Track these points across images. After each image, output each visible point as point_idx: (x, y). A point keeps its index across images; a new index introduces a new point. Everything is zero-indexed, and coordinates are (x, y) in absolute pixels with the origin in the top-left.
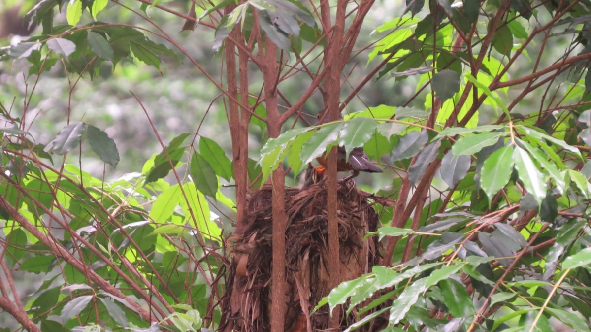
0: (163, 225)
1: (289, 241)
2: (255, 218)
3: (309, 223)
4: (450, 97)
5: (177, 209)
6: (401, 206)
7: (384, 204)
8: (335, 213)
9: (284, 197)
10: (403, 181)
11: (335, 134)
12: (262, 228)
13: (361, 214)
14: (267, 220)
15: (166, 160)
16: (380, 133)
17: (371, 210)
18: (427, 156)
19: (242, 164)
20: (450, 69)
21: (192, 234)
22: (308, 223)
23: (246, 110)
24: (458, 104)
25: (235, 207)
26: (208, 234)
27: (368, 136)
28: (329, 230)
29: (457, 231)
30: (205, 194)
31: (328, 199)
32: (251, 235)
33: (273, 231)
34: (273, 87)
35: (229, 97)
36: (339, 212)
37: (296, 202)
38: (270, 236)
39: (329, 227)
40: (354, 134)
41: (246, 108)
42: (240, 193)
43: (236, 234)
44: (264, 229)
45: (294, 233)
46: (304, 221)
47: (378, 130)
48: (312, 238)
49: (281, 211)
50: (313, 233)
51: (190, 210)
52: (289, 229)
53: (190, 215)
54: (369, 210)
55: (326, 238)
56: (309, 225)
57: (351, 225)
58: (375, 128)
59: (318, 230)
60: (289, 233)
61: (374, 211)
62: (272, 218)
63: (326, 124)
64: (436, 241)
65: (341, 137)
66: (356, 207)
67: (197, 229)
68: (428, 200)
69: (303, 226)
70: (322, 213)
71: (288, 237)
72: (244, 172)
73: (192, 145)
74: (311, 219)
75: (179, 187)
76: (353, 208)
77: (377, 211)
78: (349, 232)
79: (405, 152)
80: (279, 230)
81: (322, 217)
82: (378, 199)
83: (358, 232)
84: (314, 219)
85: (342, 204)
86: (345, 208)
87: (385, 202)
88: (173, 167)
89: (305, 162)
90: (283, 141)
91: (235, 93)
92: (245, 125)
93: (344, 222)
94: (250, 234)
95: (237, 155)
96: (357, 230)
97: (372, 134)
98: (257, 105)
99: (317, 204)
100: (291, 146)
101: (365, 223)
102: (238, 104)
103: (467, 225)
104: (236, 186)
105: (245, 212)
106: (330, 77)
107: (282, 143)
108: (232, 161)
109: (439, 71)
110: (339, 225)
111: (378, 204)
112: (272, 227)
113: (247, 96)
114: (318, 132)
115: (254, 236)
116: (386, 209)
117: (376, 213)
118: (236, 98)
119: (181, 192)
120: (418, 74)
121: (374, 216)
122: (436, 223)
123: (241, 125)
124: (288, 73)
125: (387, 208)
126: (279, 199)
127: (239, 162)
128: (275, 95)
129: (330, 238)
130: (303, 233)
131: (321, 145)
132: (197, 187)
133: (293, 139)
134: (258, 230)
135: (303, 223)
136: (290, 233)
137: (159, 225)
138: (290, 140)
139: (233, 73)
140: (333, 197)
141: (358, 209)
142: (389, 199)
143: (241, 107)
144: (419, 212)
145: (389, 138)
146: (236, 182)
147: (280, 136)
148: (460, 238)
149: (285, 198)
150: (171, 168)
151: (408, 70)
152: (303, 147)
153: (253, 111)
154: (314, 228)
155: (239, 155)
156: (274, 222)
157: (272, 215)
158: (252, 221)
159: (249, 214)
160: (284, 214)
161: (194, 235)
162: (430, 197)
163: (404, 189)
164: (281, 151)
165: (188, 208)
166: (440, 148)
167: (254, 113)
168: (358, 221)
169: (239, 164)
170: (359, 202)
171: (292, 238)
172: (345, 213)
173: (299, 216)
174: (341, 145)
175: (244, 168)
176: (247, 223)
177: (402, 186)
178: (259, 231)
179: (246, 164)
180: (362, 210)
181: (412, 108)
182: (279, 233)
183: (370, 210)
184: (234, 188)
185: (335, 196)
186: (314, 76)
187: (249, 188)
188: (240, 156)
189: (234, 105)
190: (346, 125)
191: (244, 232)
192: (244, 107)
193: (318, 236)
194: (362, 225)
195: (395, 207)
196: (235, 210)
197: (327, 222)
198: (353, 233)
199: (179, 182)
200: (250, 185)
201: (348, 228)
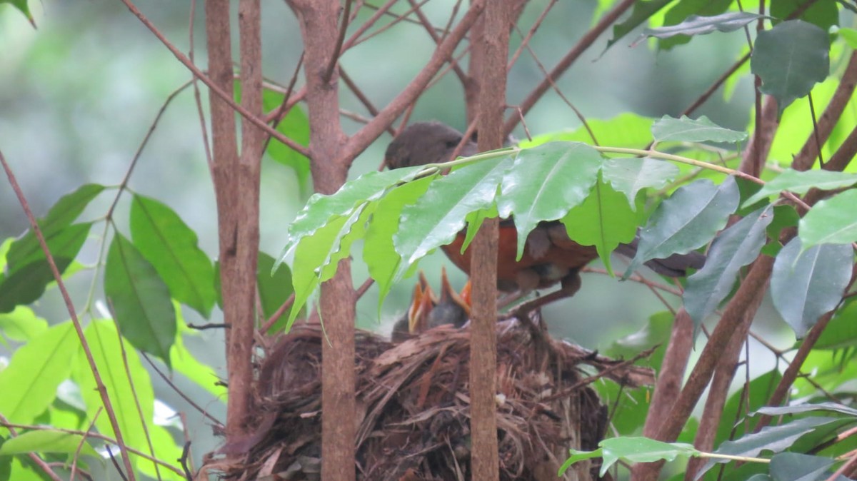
0: (26, 429)
1: (366, 475)
2: (276, 413)
3: (420, 426)
4: (801, 96)
5: (65, 390)
6: (670, 387)
7: (625, 381)
8: (490, 402)
9: (353, 357)
10: (677, 321)
11: (489, 185)
12: (292, 441)
13: (561, 405)
14: (306, 419)
15: (39, 255)
16: (609, 184)
17: (586, 394)
18: (735, 250)
19: (243, 268)
20: (805, 19)
21: (106, 455)
22: (417, 428)
23: (254, 123)
24: (825, 116)
25: (223, 384)
26: (149, 454)
27: (577, 193)
28: (474, 449)
29: (813, 451)
30: (143, 350)
31: (470, 365)
32: (265, 460)
33: (325, 448)
34: (327, 61)
35: (210, 87)
36: (501, 398)
37: (386, 371)
38: (315, 461)
39: (474, 440)
40: (538, 186)
41: (254, 118)
42: (237, 345)
43: (223, 456)
44: (300, 443)
45: (380, 453)
46: (408, 422)
47: (606, 177)
48: (427, 467)
49: (346, 396)
50: (430, 456)
51: (102, 389)
52: (366, 442)
53: (100, 403)
54: (582, 395)
55: (464, 469)
56: (419, 433)
57: (533, 433)
58: (596, 170)
59: (445, 448)
60: (365, 455)
61: (595, 399)
62: (320, 413)
63: (466, 159)
64: (757, 475)
65: (504, 192)
66: (547, 386)
67: (120, 443)
68: (741, 371)
69: (406, 435)
70: (457, 402)
71: (363, 466)
72: (247, 288)
73: (109, 218)
74: (425, 416)
75: (74, 331)
76: (538, 389)
77: (605, 399)
78: (527, 452)
79: (677, 236)
80: (339, 446)
81: (455, 411)
82: (607, 367)
83: (551, 455)
84: (432, 418)
85: (509, 379)
86: (518, 390)
87: (627, 375)
88: (57, 273)
89: (408, 257)
90: (348, 201)
91: (226, 77)
92: (252, 163)
93: (515, 426)
94: (261, 456)
95: (229, 245)
96: (549, 448)
97: (588, 186)
98: (285, 109)
99: (443, 377)
100: (371, 218)
101: (569, 429)
102: (235, 108)
103: (841, 436)
104: (226, 326)
105: (249, 397)
106: (482, 37)
107: (348, 207)
108: (216, 259)
109: (774, 23)
110: (501, 434)
111: (609, 379)
112: (319, 439)
113: (259, 86)
114: (444, 178)
115: (272, 461)
116: (628, 391)
117: (601, 403)
118: (231, 91)
119: (78, 341)
120: (717, 33)
121: (597, 412)
122: (762, 433)
123: (242, 162)
124: (369, 25)
125: (631, 389)
126: (340, 362)
127: (234, 263)
128: (331, 83)
129: (475, 468)
130: (403, 454)
131: (451, 214)
132: (122, 330)
133: (378, 195)
134: (283, 445)
135: (405, 427)
136: (370, 453)
137: (17, 430)
138: (369, 199)
139: (222, 25)
140: (486, 360)
141: (553, 392)
142: (638, 366)
143: (244, 115)
144: (717, 404)
145: (632, 197)
146: (227, 316)
147: (342, 189)
148: (822, 470)
149: (358, 361)
150: (52, 278)
151: (691, 20)
152: (403, 219)
153: (274, 127)
154: (434, 440)
155: (235, 244)
156: (326, 424)
157: (319, 407)
158: (267, 421)
159: (259, 400)
160: (352, 401)
161: (112, 458)
162: (746, 362)
163: (679, 340)
164: (345, 229)
165: (95, 385)
166: (770, 228)
167: (276, 131)
168: (551, 423)
169: (236, 268)
170: (555, 373)
171: (375, 466)
172: (516, 402)
173: (395, 408)
174: (505, 213)
175: (247, 278)
176: (255, 426)
177: (674, 334)
178: (284, 449)
179: (254, 266)
180: (564, 395)
181: (698, 120)
182: (338, 454)
183: (586, 398)
184: (222, 331)
185: (491, 356)
186: (440, 35)
187: (262, 333)
188: (239, 246)
189: (223, 108)
190: (518, 161)
191: (246, 449)
192: (248, 113)
193: (444, 464)
194: (563, 434)
195: (654, 388)
196: (222, 390)
197: (469, 428)
198: (538, 457)
199: (73, 314)
200: (264, 324)
201: (524, 443)
